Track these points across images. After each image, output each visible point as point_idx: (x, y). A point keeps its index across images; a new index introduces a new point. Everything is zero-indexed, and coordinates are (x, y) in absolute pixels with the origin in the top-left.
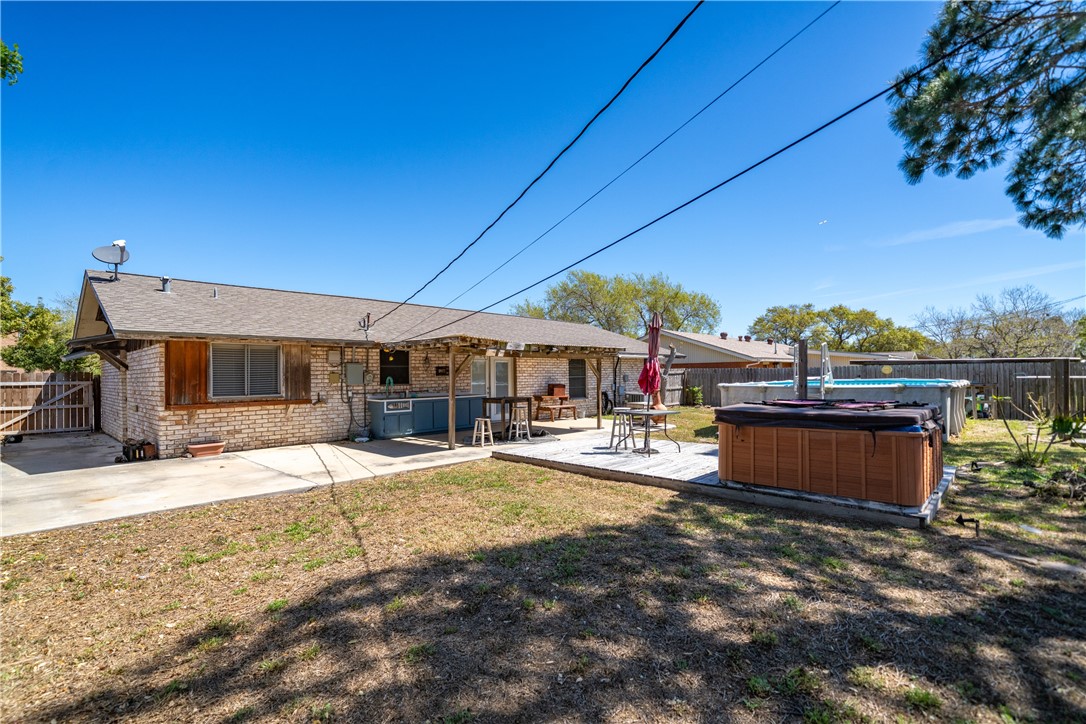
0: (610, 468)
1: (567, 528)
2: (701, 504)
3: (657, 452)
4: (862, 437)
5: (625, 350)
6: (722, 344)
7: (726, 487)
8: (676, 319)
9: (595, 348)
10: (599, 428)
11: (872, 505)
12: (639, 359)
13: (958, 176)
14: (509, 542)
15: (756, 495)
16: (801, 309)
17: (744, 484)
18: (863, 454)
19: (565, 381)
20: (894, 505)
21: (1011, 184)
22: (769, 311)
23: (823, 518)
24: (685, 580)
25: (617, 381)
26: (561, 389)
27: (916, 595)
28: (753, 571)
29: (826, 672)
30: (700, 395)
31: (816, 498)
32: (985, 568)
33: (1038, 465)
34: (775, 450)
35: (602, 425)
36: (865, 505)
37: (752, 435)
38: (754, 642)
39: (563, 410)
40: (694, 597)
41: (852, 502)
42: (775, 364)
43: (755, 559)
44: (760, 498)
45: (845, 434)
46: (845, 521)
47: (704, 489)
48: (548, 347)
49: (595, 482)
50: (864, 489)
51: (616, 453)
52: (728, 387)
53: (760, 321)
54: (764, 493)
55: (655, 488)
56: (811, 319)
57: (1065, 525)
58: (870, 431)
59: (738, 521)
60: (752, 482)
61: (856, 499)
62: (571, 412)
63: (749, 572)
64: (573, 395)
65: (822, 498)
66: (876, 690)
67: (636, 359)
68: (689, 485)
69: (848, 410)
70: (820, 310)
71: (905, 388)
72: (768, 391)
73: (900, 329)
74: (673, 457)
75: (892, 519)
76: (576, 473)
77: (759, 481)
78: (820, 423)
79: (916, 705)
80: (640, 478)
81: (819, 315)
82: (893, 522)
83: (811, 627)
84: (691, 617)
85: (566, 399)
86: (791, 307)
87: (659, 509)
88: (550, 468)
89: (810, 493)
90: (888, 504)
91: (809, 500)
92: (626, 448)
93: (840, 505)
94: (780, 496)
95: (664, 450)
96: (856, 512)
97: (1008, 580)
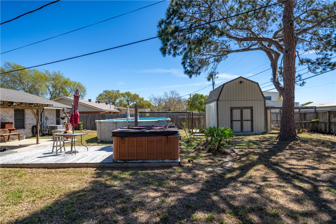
0: (59, 162)
1: (56, 197)
2: (109, 171)
3: (78, 152)
4: (164, 138)
5: (52, 105)
6: (89, 103)
7: (117, 162)
8: (66, 92)
9: (37, 104)
10: (37, 143)
11: (166, 161)
12: (54, 109)
13: (173, 56)
14: (26, 214)
15: (129, 164)
16: (115, 92)
17: (124, 160)
18: (164, 144)
19: (12, 120)
20: (172, 159)
21: (182, 62)
22: (104, 91)
23: (152, 168)
24: (125, 204)
25: (42, 120)
26: (10, 125)
27: (189, 187)
28: (145, 193)
29: (185, 220)
30: (82, 126)
31: (150, 161)
32: (198, 174)
33: (192, 142)
34: (136, 146)
35: (39, 142)
36: (164, 161)
37: (127, 141)
38: (161, 219)
39: (11, 136)
40: (134, 210)
41: (161, 161)
42: (110, 112)
43: (143, 188)
44: (130, 165)
45: (159, 138)
46: (159, 168)
47: (107, 165)
48: (9, 102)
49: (53, 170)
50: (164, 156)
51: (57, 155)
52: (101, 122)
53: (101, 95)
54: (132, 163)
55: (85, 168)
56: (119, 96)
57: (205, 158)
58: (166, 136)
59: (126, 175)
60: (127, 159)
61: (162, 160)
62: (17, 137)
63: (145, 194)
64: (17, 127)
65: (151, 161)
66: (200, 220)
67: (52, 109)
68: (101, 164)
69: (157, 129)
70: (122, 93)
71: (159, 121)
72: (117, 123)
73: (146, 101)
74: (86, 153)
75: (172, 164)
76: (39, 168)
77: (130, 158)
78: (151, 135)
79: (210, 220)
80: (76, 165)
81: (122, 94)
82: (172, 165)
83: (174, 207)
84: (137, 218)
85: (13, 130)
86: (112, 91)
87: (93, 177)
88: (21, 168)
89: (148, 160)
90: (170, 159)
91: (147, 162)
92: (61, 152)
93: (157, 162)
94: (137, 163)
95: (80, 150)
96: (161, 164)
97: (204, 176)
